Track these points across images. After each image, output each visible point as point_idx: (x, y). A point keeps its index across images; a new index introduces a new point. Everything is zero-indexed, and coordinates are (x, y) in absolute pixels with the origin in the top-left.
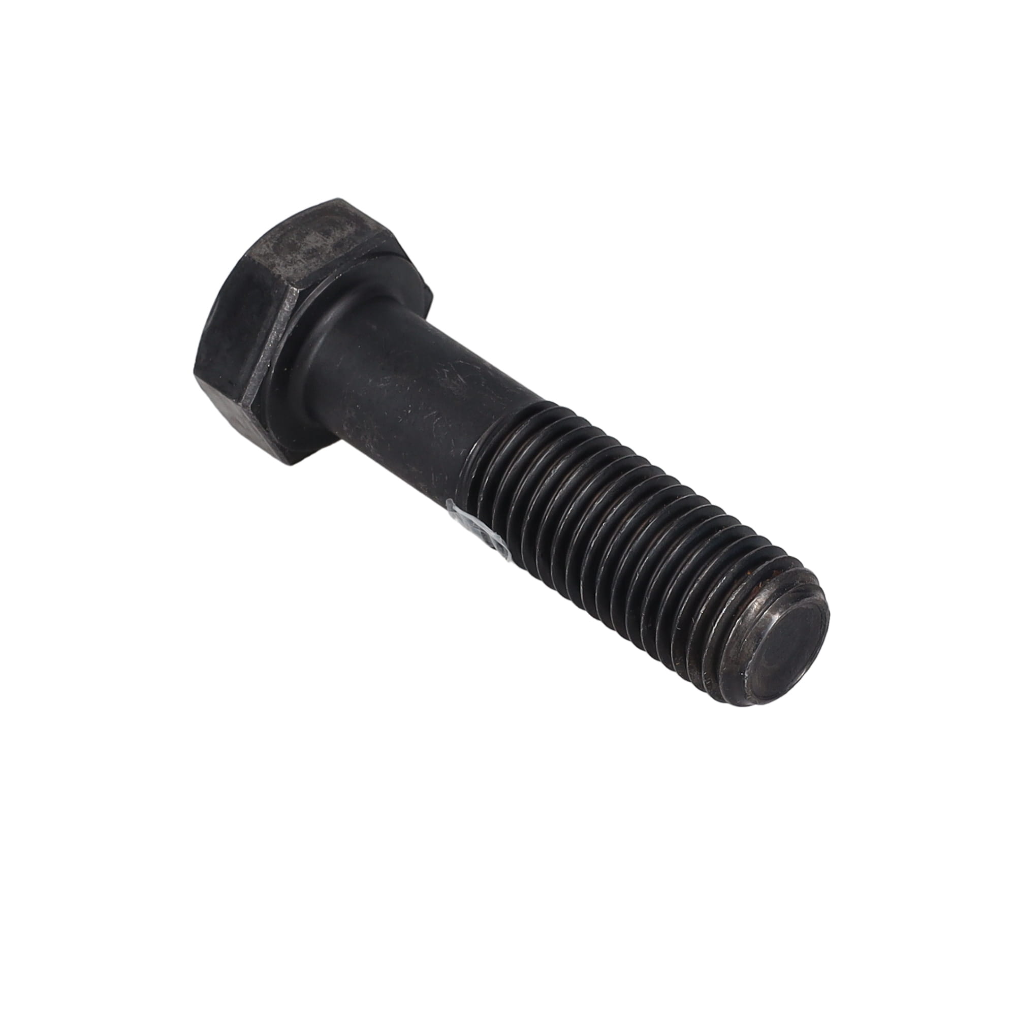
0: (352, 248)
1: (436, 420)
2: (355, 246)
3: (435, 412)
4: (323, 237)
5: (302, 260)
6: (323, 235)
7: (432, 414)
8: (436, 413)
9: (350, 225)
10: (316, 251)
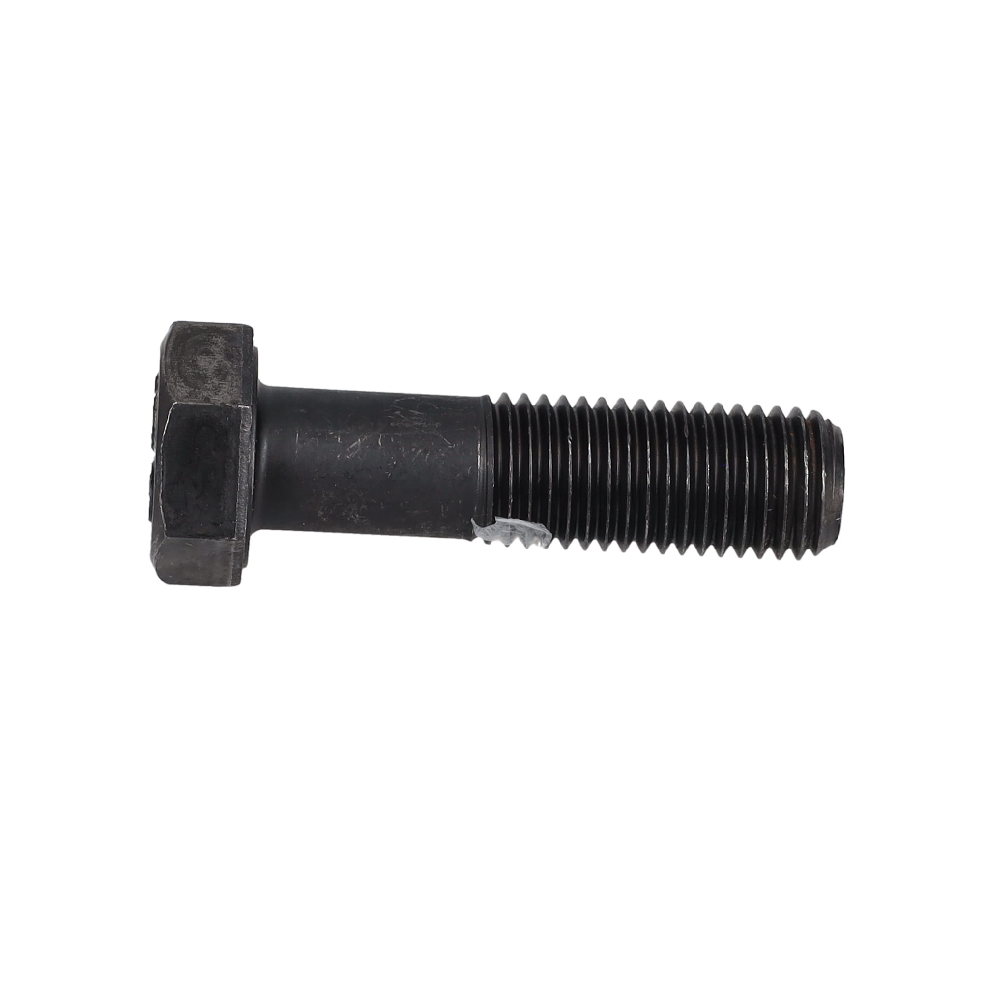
0: (241, 353)
1: (427, 457)
2: (241, 350)
3: (420, 451)
4: (209, 357)
5: (221, 382)
6: (208, 356)
7: (418, 453)
8: (422, 451)
9: (214, 337)
10: (221, 370)
